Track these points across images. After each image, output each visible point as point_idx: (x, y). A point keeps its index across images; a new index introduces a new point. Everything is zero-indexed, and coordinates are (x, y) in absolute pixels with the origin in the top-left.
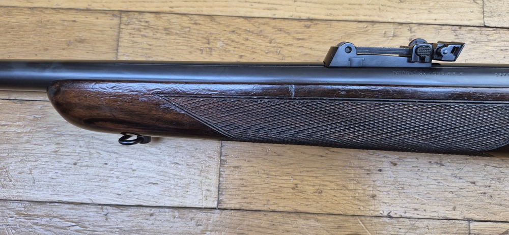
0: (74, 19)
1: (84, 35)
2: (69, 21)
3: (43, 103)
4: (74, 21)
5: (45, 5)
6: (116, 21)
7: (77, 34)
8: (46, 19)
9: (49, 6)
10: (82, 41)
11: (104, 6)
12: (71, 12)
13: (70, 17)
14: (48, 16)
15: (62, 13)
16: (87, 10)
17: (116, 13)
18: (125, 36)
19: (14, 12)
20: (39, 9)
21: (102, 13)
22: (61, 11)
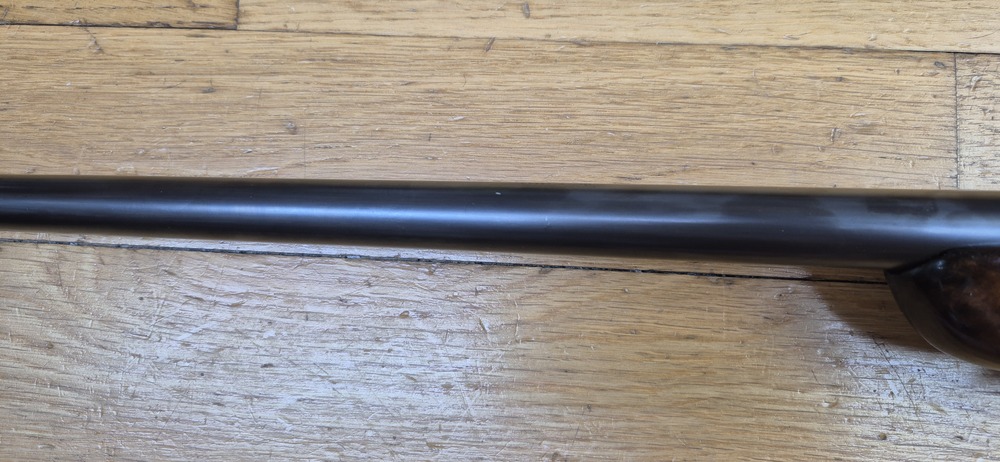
0: (839, 74)
1: (870, 114)
2: (826, 79)
3: (784, 283)
4: (841, 79)
5: (760, 40)
6: (944, 78)
7: (852, 111)
8: (766, 75)
9: (771, 42)
10: (867, 130)
11: (908, 41)
12: (827, 55)
13: (830, 67)
14: (771, 66)
15: (806, 58)
16: (869, 51)
17: (941, 58)
18: (972, 116)
19: (686, 57)
20: (747, 50)
21: (906, 58)
22: (803, 53)
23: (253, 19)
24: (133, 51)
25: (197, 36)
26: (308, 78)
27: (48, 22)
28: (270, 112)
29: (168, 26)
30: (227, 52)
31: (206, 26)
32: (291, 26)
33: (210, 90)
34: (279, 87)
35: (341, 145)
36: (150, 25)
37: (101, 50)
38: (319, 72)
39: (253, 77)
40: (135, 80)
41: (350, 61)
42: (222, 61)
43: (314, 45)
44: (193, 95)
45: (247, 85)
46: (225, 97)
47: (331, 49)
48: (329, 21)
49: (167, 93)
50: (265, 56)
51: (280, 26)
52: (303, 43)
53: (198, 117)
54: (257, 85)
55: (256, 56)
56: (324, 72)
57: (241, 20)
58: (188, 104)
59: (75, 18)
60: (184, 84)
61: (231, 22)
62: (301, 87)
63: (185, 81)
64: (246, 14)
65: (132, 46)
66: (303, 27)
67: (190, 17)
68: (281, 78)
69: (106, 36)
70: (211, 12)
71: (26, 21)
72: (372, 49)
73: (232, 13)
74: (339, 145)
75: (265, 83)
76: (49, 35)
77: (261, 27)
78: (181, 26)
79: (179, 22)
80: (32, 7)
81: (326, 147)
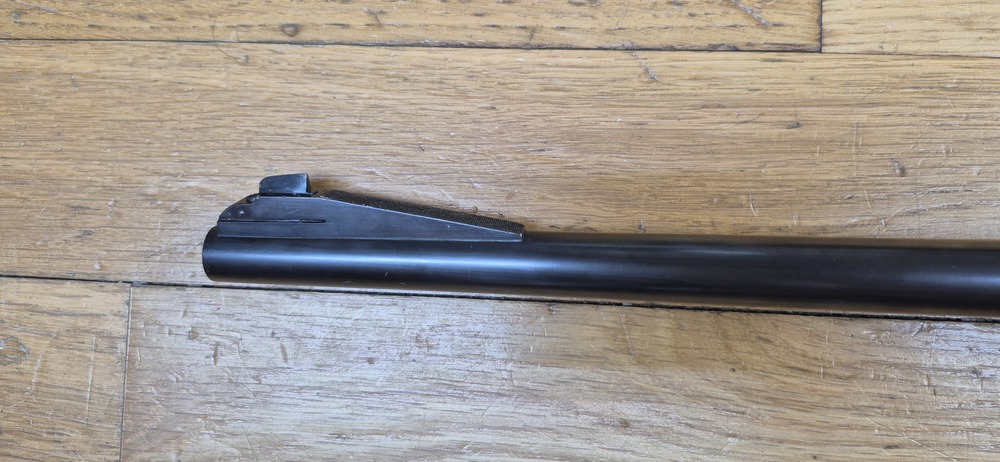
23: (841, 40)
24: (695, 79)
25: (773, 61)
26: (913, 110)
27: (585, 45)
28: (871, 150)
29: (736, 49)
30: (812, 79)
31: (784, 49)
32: (888, 48)
33: (798, 125)
34: (879, 120)
35: (961, 189)
36: (712, 48)
37: (653, 79)
38: (927, 102)
39: (848, 109)
40: (700, 113)
41: (962, 88)
42: (808, 91)
43: (919, 71)
44: (775, 131)
45: (840, 118)
46: (815, 133)
47: (939, 74)
48: (935, 41)
49: (742, 129)
50: (860, 85)
51: (875, 47)
52: (904, 67)
53: (783, 157)
54: (853, 119)
55: (848, 84)
56: (933, 102)
57: (826, 41)
58: (769, 141)
59: (618, 40)
60: (763, 118)
61: (815, 45)
62: (906, 120)
63: (763, 115)
64: (832, 34)
65: (694, 74)
66: (902, 49)
67: (764, 38)
68: (881, 110)
69: (659, 61)
70: (788, 31)
71: (557, 44)
72: (988, 74)
73: (814, 32)
74: (956, 188)
75: (861, 116)
76: (589, 62)
77: (852, 49)
78: (751, 48)
79: (749, 44)
80: (563, 28)
81: (942, 192)
